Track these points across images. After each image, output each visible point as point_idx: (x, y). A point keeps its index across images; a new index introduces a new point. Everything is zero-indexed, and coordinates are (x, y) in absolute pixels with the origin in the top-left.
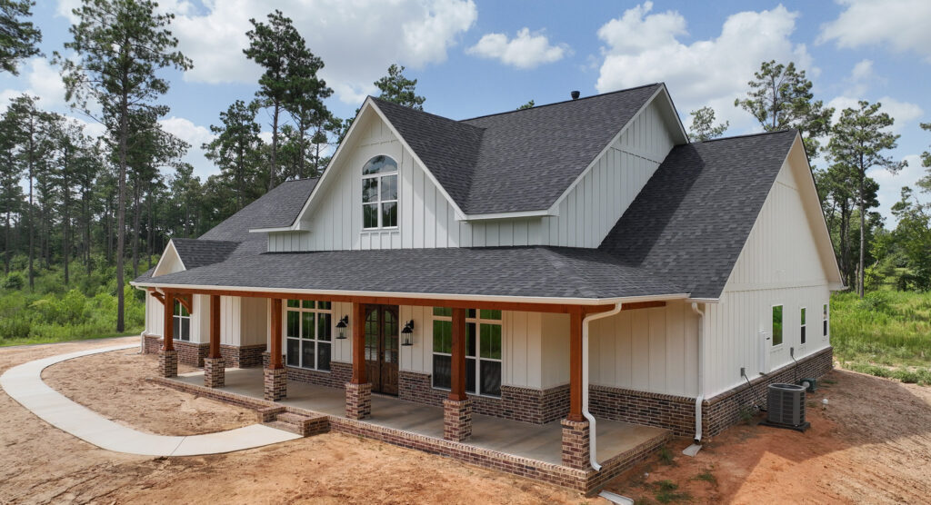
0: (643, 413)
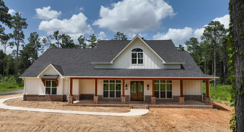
0: (192, 98)
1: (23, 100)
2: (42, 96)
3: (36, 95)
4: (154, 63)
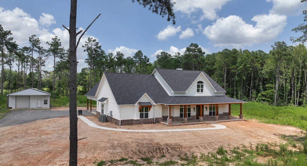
1: (120, 125)
2: (138, 120)
3: (130, 120)
4: (209, 92)
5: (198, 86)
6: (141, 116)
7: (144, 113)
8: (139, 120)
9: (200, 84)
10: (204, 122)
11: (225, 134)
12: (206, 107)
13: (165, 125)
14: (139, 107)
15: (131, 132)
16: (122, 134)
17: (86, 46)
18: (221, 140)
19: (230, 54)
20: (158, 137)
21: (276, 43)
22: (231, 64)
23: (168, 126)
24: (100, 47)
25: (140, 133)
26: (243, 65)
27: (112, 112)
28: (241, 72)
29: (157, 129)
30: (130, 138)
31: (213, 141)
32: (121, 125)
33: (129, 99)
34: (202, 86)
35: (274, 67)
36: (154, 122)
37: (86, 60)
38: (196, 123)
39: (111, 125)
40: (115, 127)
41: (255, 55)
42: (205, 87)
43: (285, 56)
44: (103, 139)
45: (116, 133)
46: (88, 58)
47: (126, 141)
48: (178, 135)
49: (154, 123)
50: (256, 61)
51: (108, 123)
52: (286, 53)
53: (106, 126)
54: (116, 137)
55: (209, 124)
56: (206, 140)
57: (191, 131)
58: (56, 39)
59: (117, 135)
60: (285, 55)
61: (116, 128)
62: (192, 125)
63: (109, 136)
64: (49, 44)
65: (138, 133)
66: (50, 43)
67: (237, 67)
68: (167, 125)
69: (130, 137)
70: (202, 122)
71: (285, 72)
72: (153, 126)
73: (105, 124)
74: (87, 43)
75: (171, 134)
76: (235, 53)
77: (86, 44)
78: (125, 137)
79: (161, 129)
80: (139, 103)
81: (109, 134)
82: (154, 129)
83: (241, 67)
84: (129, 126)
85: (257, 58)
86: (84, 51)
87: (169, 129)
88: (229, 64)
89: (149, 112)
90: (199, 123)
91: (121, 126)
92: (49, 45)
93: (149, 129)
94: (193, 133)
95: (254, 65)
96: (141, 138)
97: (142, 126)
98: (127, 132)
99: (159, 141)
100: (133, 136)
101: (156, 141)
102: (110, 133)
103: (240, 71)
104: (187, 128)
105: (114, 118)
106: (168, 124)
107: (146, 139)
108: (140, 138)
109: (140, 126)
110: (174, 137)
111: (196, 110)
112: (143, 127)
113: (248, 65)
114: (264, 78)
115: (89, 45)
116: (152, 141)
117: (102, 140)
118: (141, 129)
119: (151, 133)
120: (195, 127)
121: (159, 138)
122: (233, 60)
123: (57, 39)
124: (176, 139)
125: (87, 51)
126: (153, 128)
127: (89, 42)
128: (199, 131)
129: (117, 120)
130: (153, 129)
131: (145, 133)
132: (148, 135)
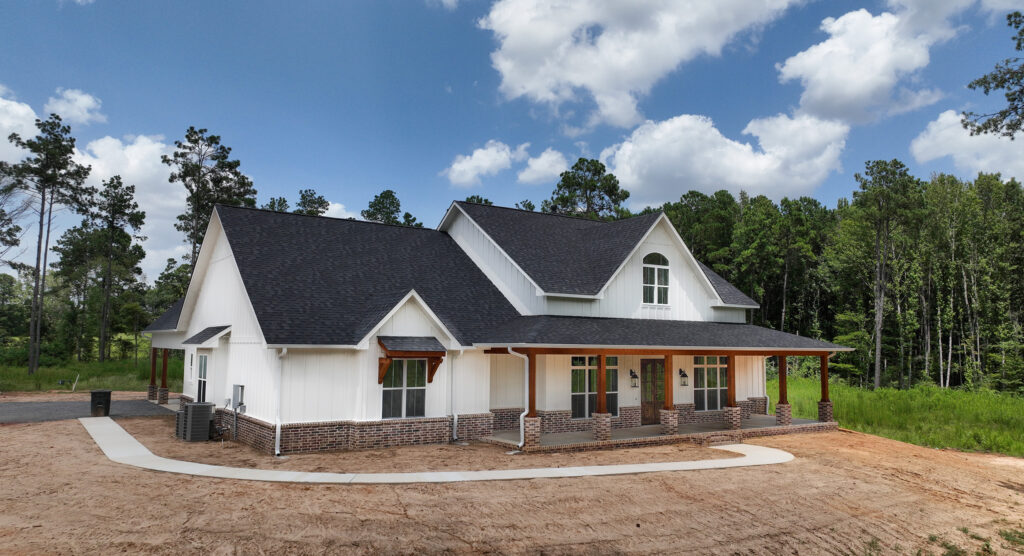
1: (277, 452)
2: (371, 425)
3: (332, 425)
4: (691, 304)
5: (648, 276)
6: (390, 405)
7: (405, 388)
8: (379, 425)
9: (656, 267)
10: (684, 436)
11: (820, 484)
12: (681, 371)
13: (510, 448)
14: (380, 359)
15: (329, 487)
16: (277, 494)
17: (180, 159)
18: (820, 518)
19: (706, 210)
20: (486, 511)
21: (871, 165)
22: (714, 244)
23: (521, 451)
24: (233, 166)
25: (380, 488)
26: (755, 245)
27: (242, 387)
28: (748, 272)
29: (471, 467)
30: (319, 518)
31: (782, 523)
32: (285, 451)
33: (328, 323)
34: (664, 275)
35: (859, 253)
36: (451, 436)
37: (181, 218)
38: (649, 439)
39: (228, 451)
40: (246, 464)
41: (794, 212)
42: (677, 283)
43: (905, 208)
44: (143, 532)
45: (239, 494)
46: (190, 212)
47: (291, 537)
48: (591, 494)
49: (452, 442)
50: (799, 232)
51: (214, 446)
52: (908, 198)
53: (198, 459)
54: (235, 515)
55: (710, 442)
56: (747, 518)
57: (650, 476)
58: (54, 126)
59: (241, 505)
60: (905, 206)
61: (253, 466)
62: (636, 450)
63: (193, 510)
64: (19, 142)
65: (368, 487)
66: (24, 140)
67: (735, 253)
68: (516, 448)
69: (319, 512)
70: (677, 436)
71: (900, 270)
72: (451, 454)
73: (200, 447)
74: (185, 147)
75: (549, 489)
76: (725, 204)
77: (180, 151)
78: (288, 512)
79: (493, 465)
80: (382, 341)
81: (199, 501)
82: (458, 470)
83: (747, 253)
84: (322, 457)
85: (799, 221)
86: (171, 180)
87: (532, 466)
88: (706, 242)
89: (429, 388)
90: (663, 437)
91: (282, 458)
92: (20, 147)
93: (433, 469)
94: (665, 483)
95: (792, 246)
96: (386, 517)
97: (394, 455)
98: (307, 487)
99: (492, 533)
100: (339, 508)
101: (474, 535)
102: (206, 491)
103: (744, 268)
104: (618, 462)
105: (250, 421)
106: (521, 444)
107: (418, 525)
108: (380, 517)
109: (381, 456)
110: (574, 505)
111: (638, 382)
112: (396, 460)
113: (770, 248)
114: (823, 292)
115: (189, 156)
116: (453, 536)
117: (132, 538)
118: (389, 467)
119: (446, 486)
120: (653, 458)
121: (490, 516)
122: (718, 229)
123: (59, 126)
124: (588, 518)
125: (184, 180)
126: (448, 461)
127: (190, 145)
128: (689, 475)
129: (262, 426)
130: (452, 470)
131: (406, 486)
132: (427, 496)
